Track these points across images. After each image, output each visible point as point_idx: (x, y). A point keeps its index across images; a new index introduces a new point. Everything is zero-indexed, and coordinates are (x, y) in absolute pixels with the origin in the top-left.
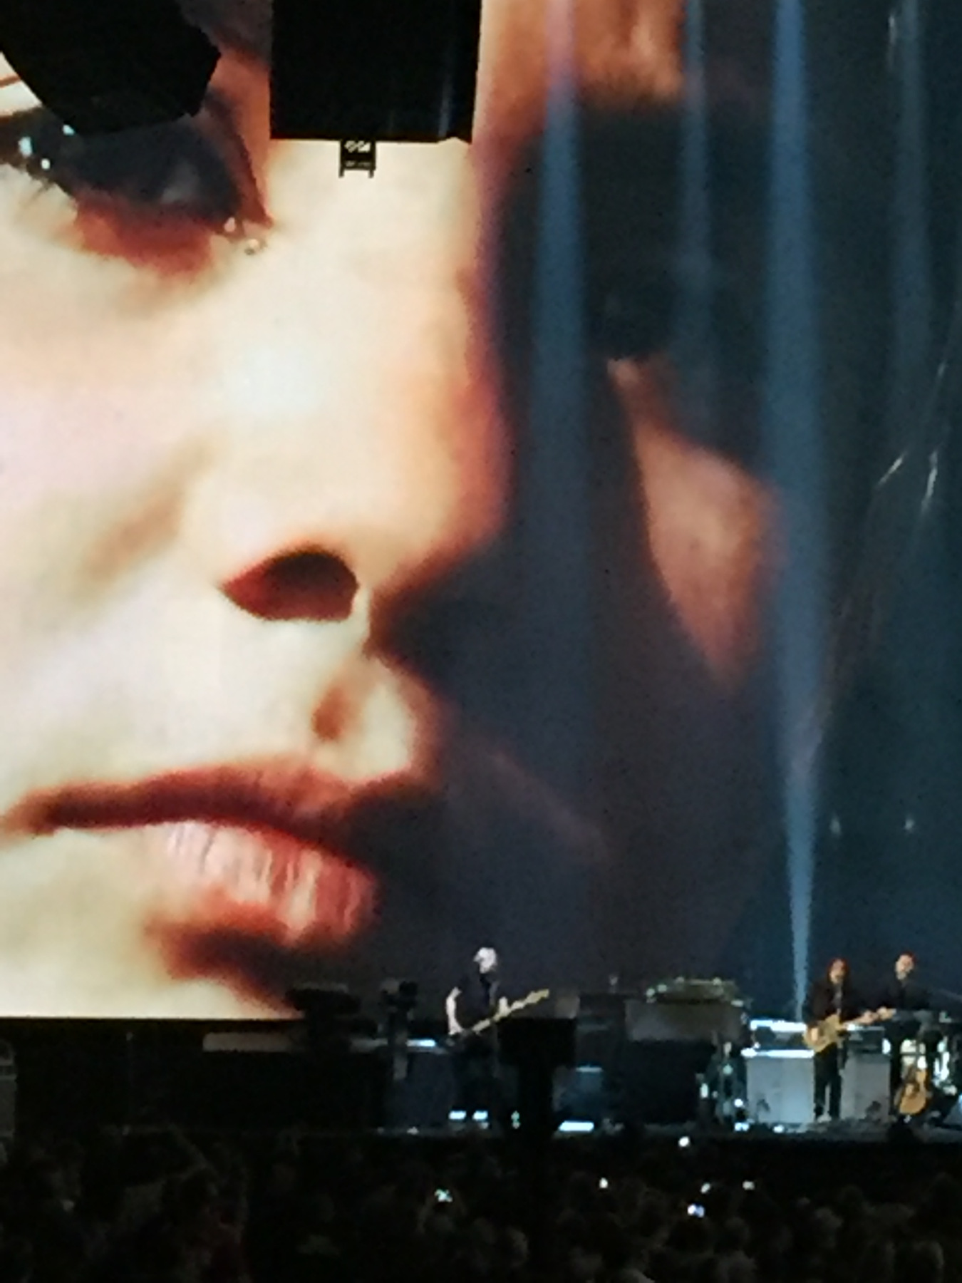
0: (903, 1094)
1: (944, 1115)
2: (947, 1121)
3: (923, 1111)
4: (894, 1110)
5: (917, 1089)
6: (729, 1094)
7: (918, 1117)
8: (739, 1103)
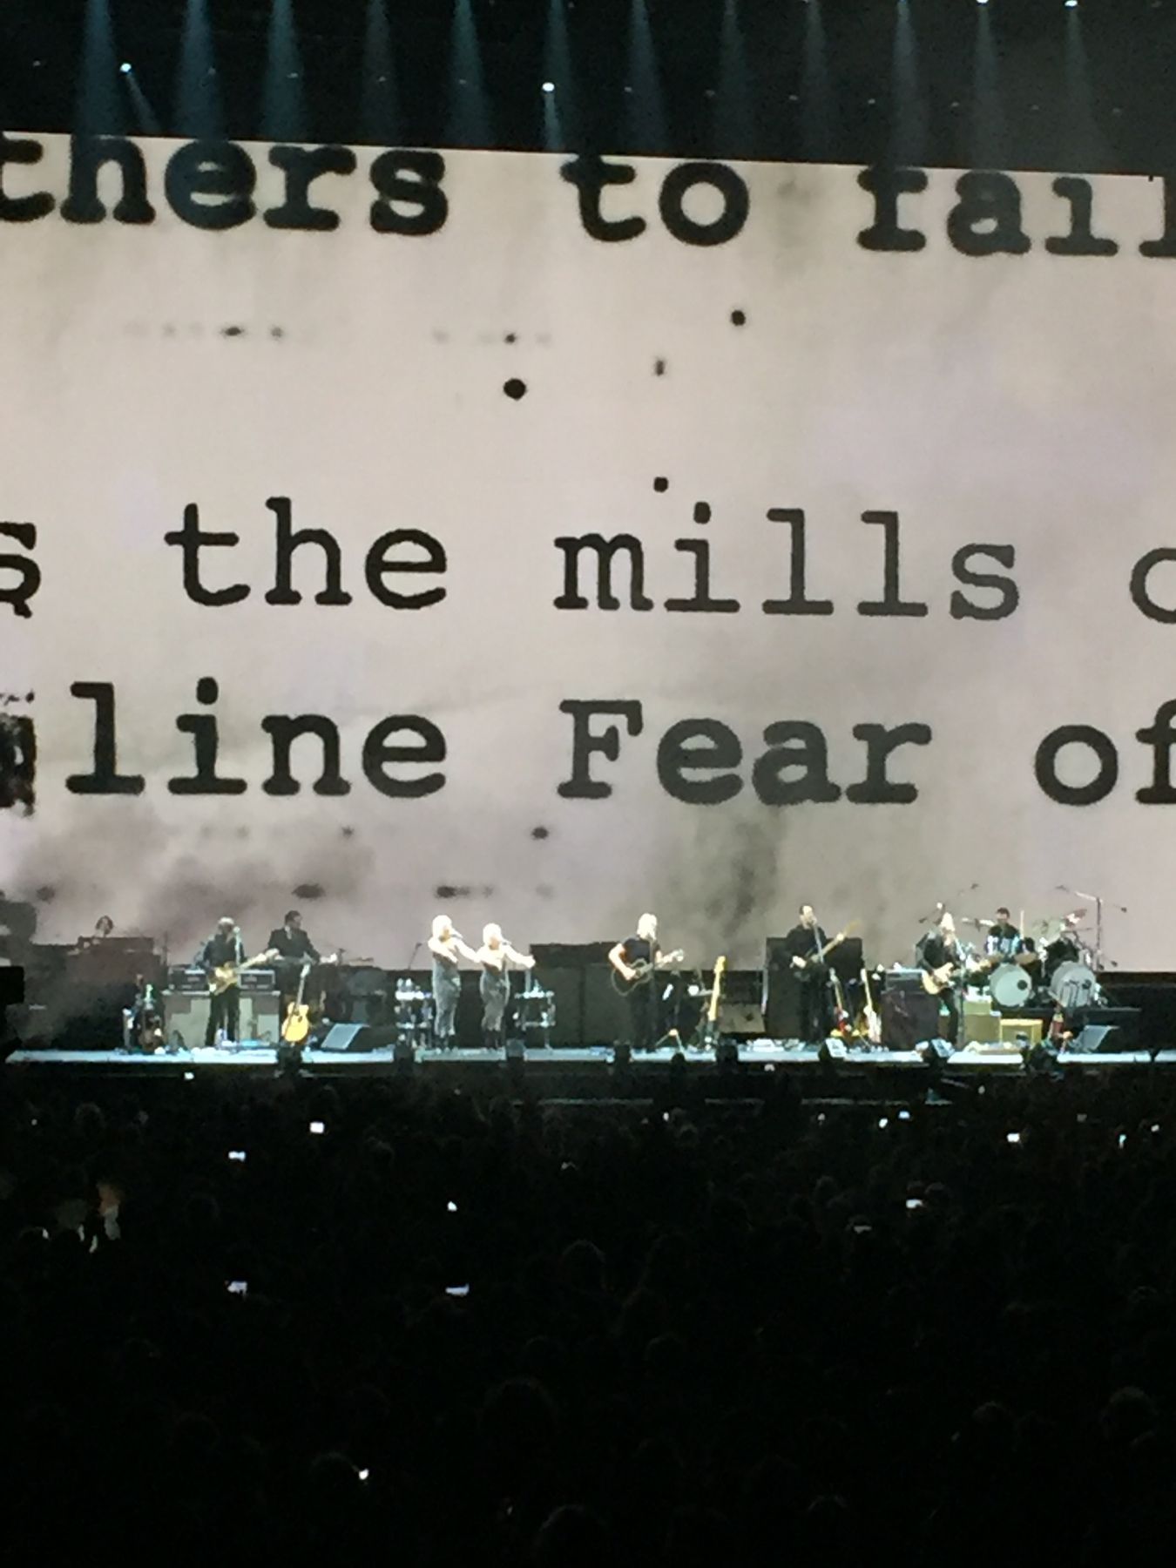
1: (321, 1040)
2: (324, 1045)
3: (305, 1039)
4: (282, 1038)
6: (151, 1026)
7: (300, 1045)
8: (158, 1032)
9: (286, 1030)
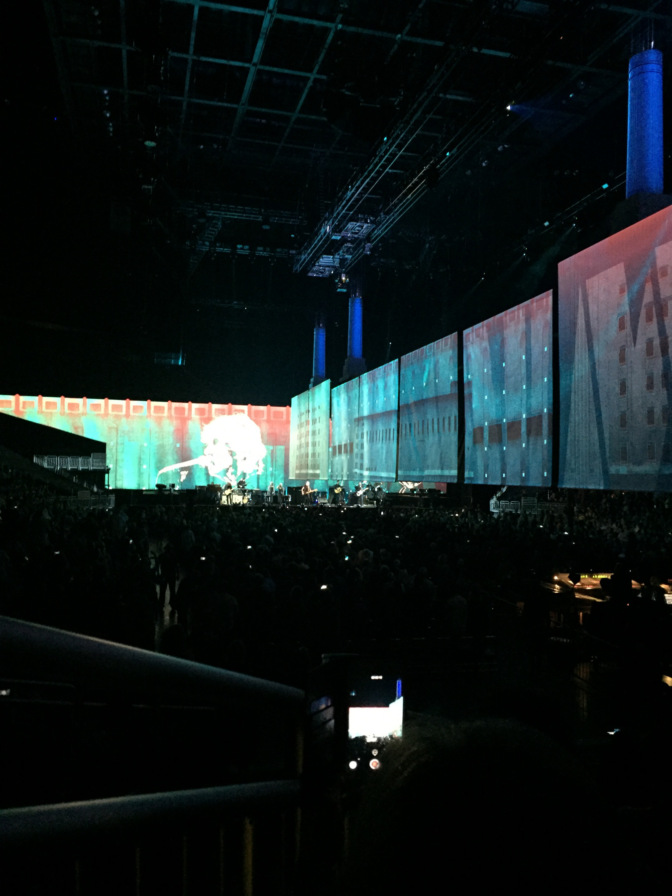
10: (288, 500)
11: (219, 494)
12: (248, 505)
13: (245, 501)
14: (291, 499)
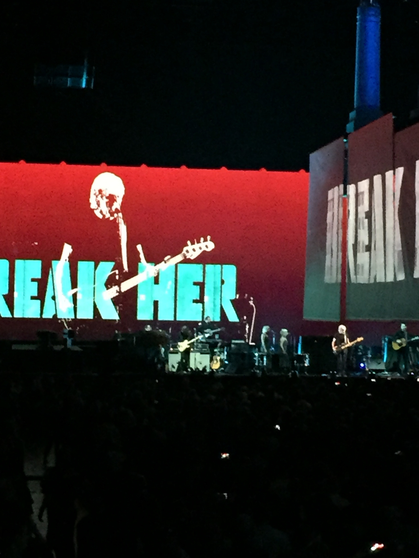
0: (213, 363)
3: (219, 368)
4: (211, 368)
5: (217, 362)
9: (212, 365)
10: (304, 363)
11: (163, 350)
12: (220, 374)
13: (216, 366)
14: (310, 362)
